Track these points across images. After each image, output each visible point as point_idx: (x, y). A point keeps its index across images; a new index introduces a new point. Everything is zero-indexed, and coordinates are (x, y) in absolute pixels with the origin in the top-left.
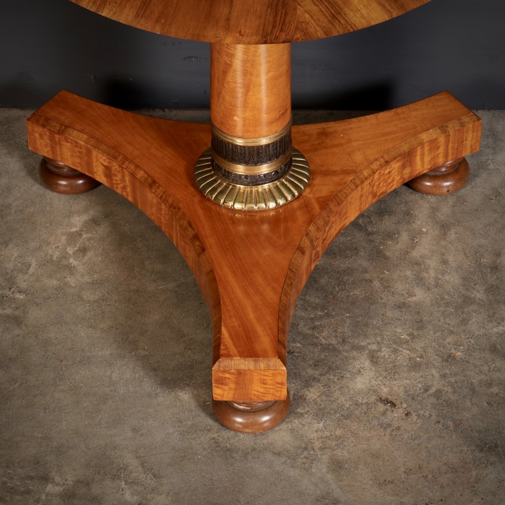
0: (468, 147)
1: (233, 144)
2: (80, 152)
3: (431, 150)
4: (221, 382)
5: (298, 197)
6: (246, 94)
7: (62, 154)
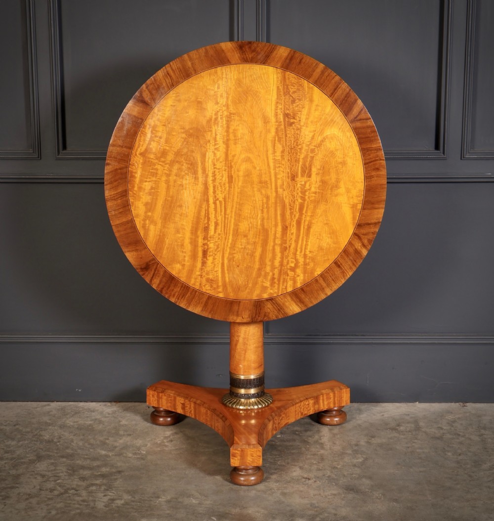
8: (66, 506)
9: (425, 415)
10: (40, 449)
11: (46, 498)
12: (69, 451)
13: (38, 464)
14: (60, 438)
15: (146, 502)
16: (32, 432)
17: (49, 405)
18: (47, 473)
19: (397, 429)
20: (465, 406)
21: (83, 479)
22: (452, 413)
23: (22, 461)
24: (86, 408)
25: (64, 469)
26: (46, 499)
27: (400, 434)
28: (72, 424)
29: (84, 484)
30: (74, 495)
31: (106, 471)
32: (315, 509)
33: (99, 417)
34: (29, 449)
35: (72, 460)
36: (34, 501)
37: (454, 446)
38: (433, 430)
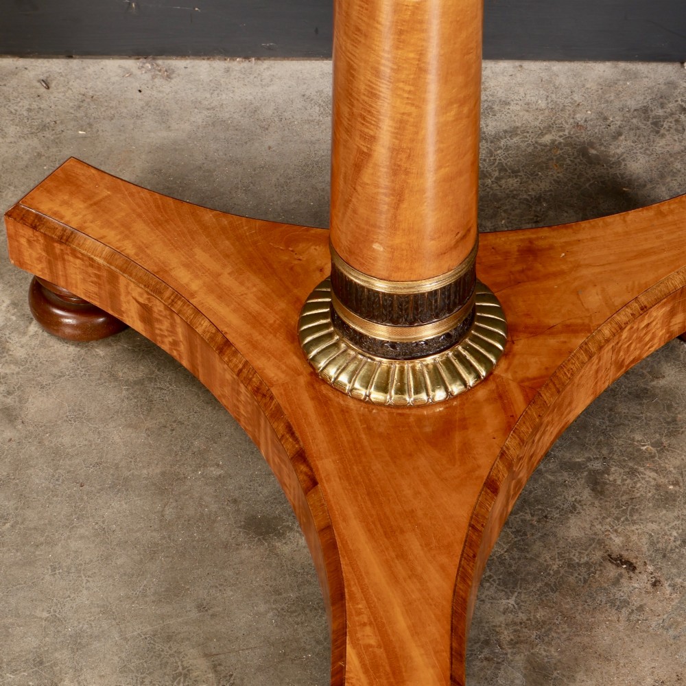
1: (369, 290)
2: (98, 277)
5: (486, 378)
6: (397, 206)
7: (66, 276)
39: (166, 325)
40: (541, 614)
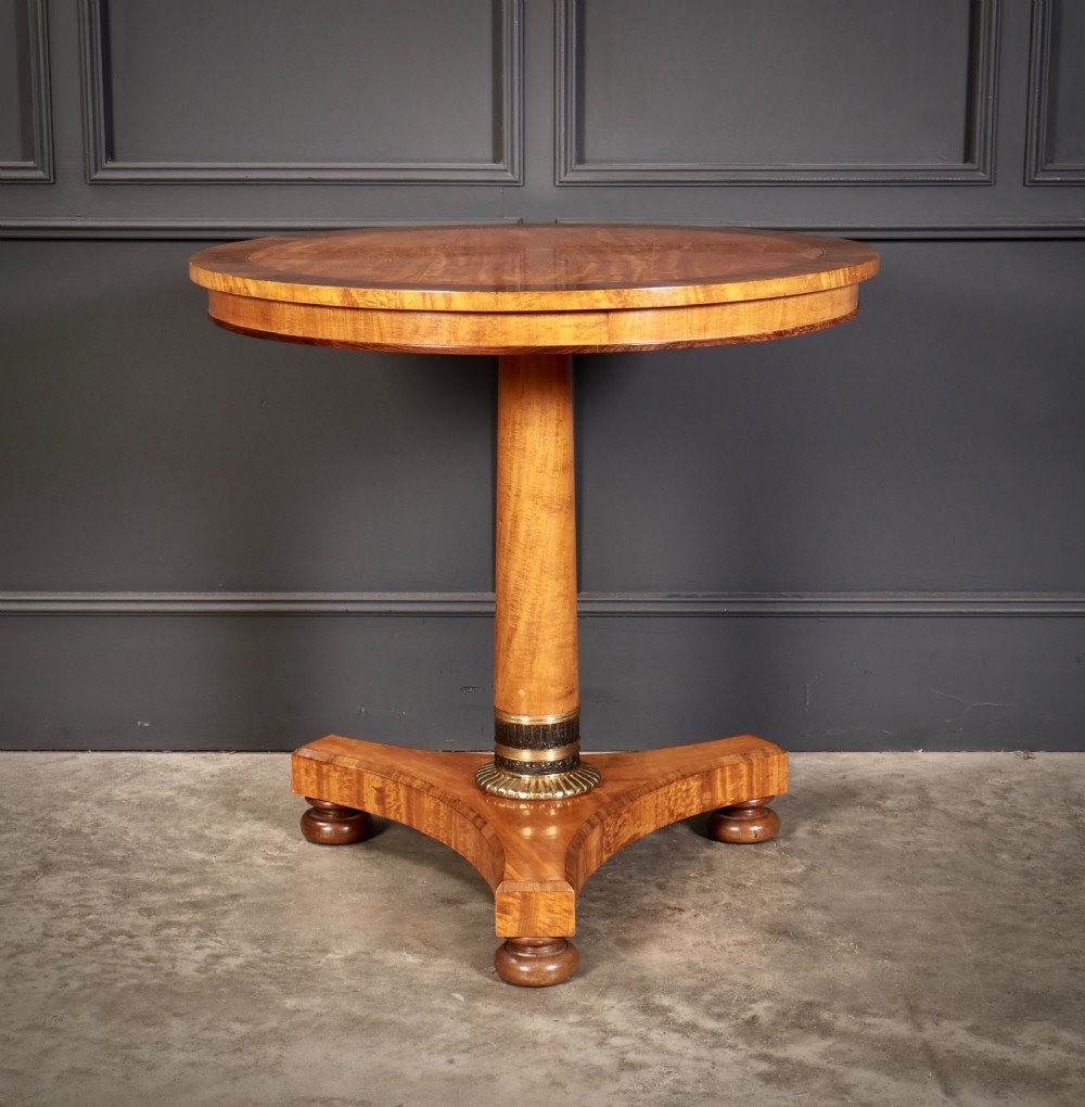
0: (775, 784)
1: (518, 725)
2: (350, 781)
3: (732, 776)
4: (504, 910)
5: (588, 792)
7: (329, 790)
8: (104, 971)
9: (939, 777)
10: (49, 848)
11: (59, 952)
12: (118, 853)
13: (43, 879)
14: (98, 825)
15: (296, 961)
16: (33, 814)
17: (73, 758)
18: (63, 900)
19: (879, 806)
20: (1029, 758)
21: (148, 912)
22: (1001, 771)
23: (6, 873)
24: (159, 763)
25: (104, 891)
26: (58, 956)
27: (886, 816)
28: (126, 796)
29: (150, 923)
30: (124, 946)
31: (204, 895)
32: (700, 976)
33: (189, 781)
34: (24, 849)
35: (125, 872)
36: (29, 959)
37: (1013, 839)
38: (961, 807)
39: (393, 794)
40: (624, 925)
